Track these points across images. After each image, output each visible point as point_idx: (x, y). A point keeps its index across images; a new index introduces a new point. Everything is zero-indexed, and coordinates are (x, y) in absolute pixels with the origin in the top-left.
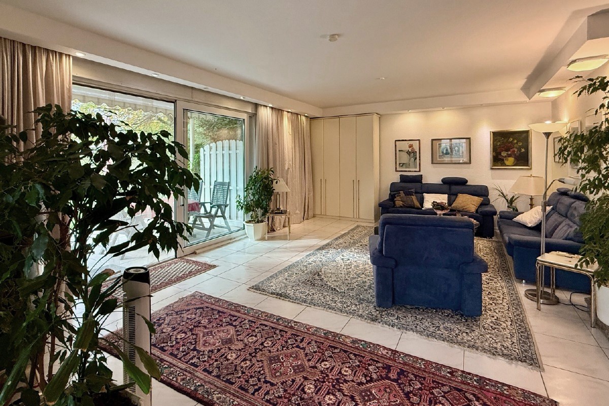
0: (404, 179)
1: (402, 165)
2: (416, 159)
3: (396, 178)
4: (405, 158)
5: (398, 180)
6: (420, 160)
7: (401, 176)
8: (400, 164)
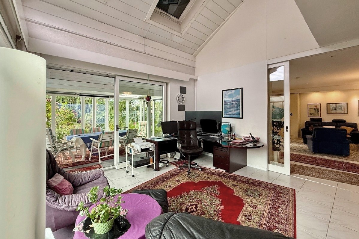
0: (312, 120)
1: (311, 114)
2: (318, 112)
3: (308, 119)
4: (313, 111)
5: (310, 121)
6: (320, 112)
7: (311, 119)
8: (310, 114)
